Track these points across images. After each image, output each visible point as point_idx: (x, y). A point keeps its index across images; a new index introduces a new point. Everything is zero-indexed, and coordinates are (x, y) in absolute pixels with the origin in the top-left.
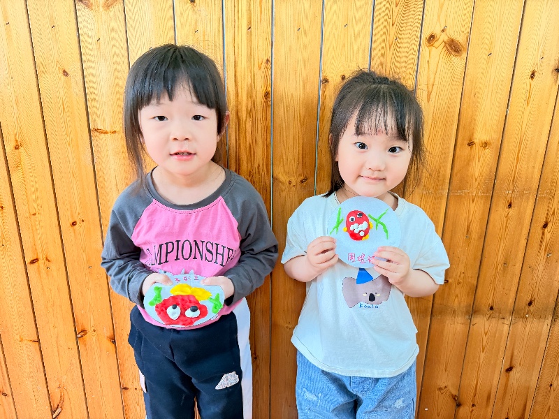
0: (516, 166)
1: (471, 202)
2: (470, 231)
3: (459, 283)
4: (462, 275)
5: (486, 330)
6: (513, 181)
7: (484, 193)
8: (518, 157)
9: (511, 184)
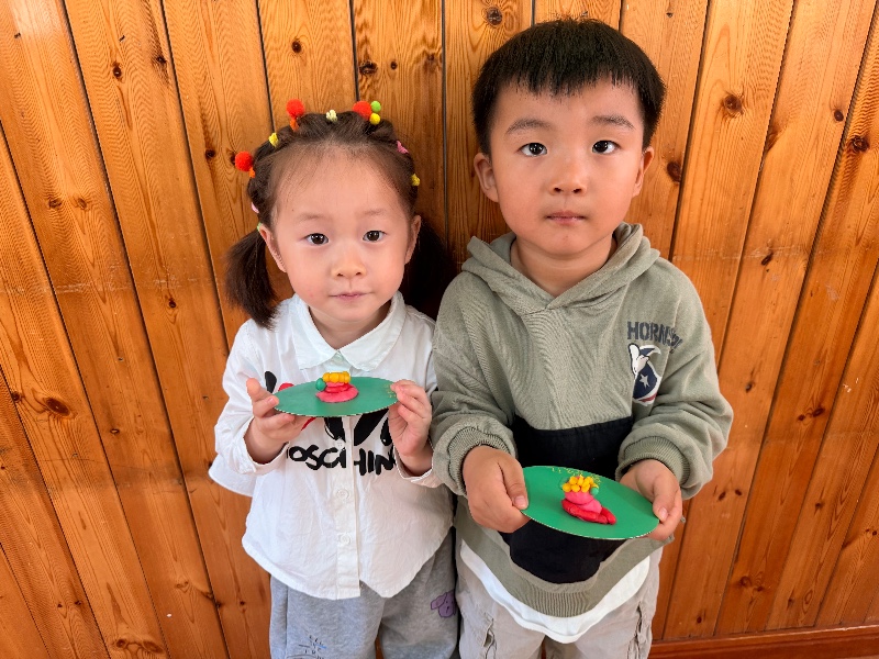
0: (155, 237)
1: (100, 301)
2: (121, 348)
3: (139, 432)
4: (139, 420)
5: (217, 498)
6: (161, 264)
7: (115, 285)
8: (151, 222)
9: (159, 268)
